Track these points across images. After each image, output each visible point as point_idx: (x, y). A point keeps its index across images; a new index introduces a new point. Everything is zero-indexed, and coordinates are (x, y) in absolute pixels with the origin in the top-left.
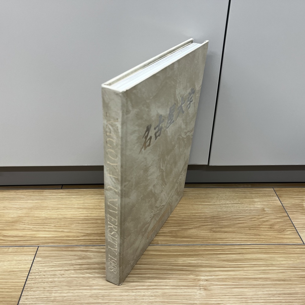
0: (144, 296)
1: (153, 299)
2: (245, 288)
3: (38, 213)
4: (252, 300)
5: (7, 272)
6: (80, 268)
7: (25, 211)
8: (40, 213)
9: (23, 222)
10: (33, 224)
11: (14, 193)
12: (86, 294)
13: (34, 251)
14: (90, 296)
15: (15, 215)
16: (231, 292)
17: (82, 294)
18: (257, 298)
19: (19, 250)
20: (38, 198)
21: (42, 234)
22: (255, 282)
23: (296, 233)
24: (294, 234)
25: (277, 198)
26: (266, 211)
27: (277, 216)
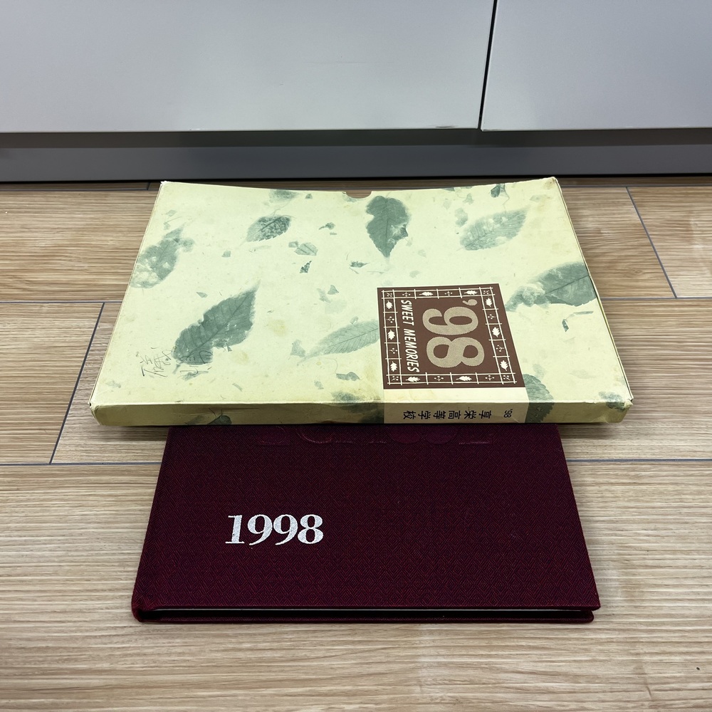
3: (98, 238)
5: (41, 348)
7: (69, 235)
8: (103, 238)
9: (66, 256)
10: (90, 261)
11: (42, 199)
13: (95, 312)
15: (49, 243)
19: (64, 308)
20: (96, 209)
21: (110, 279)
23: (662, 276)
24: (658, 279)
25: (633, 209)
26: (605, 235)
27: (628, 244)
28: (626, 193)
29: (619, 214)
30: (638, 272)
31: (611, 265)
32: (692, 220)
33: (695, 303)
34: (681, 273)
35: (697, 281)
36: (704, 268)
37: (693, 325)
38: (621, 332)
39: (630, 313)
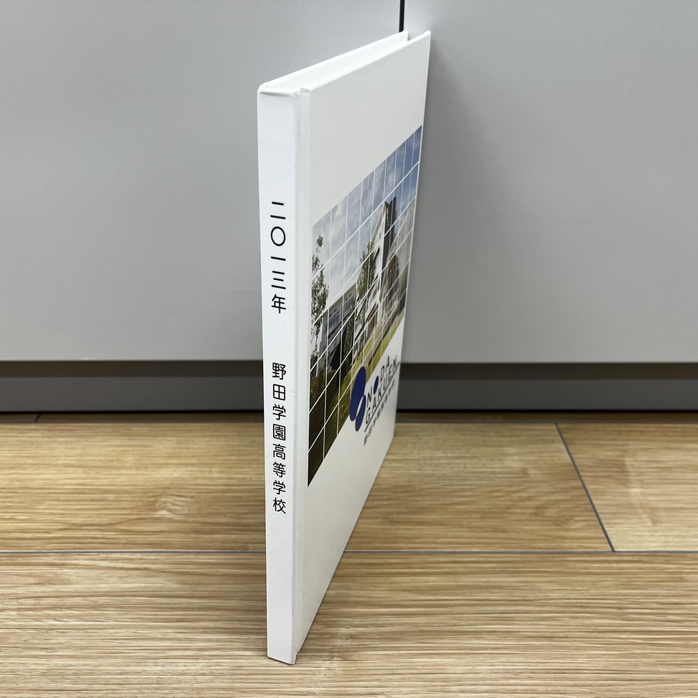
0: (184, 674)
1: (204, 683)
2: (448, 656)
4: (460, 685)
6: (34, 604)
12: (34, 667)
14: (43, 674)
16: (411, 664)
17: (24, 668)
18: (475, 679)
22: (475, 642)
23: (595, 525)
24: (592, 529)
25: (563, 447)
26: (531, 475)
27: (558, 486)
28: (554, 430)
29: (548, 452)
30: (568, 519)
31: (539, 512)
32: (628, 460)
33: (636, 558)
34: (618, 521)
35: (636, 531)
36: (644, 516)
37: (634, 586)
38: (549, 594)
39: (561, 570)
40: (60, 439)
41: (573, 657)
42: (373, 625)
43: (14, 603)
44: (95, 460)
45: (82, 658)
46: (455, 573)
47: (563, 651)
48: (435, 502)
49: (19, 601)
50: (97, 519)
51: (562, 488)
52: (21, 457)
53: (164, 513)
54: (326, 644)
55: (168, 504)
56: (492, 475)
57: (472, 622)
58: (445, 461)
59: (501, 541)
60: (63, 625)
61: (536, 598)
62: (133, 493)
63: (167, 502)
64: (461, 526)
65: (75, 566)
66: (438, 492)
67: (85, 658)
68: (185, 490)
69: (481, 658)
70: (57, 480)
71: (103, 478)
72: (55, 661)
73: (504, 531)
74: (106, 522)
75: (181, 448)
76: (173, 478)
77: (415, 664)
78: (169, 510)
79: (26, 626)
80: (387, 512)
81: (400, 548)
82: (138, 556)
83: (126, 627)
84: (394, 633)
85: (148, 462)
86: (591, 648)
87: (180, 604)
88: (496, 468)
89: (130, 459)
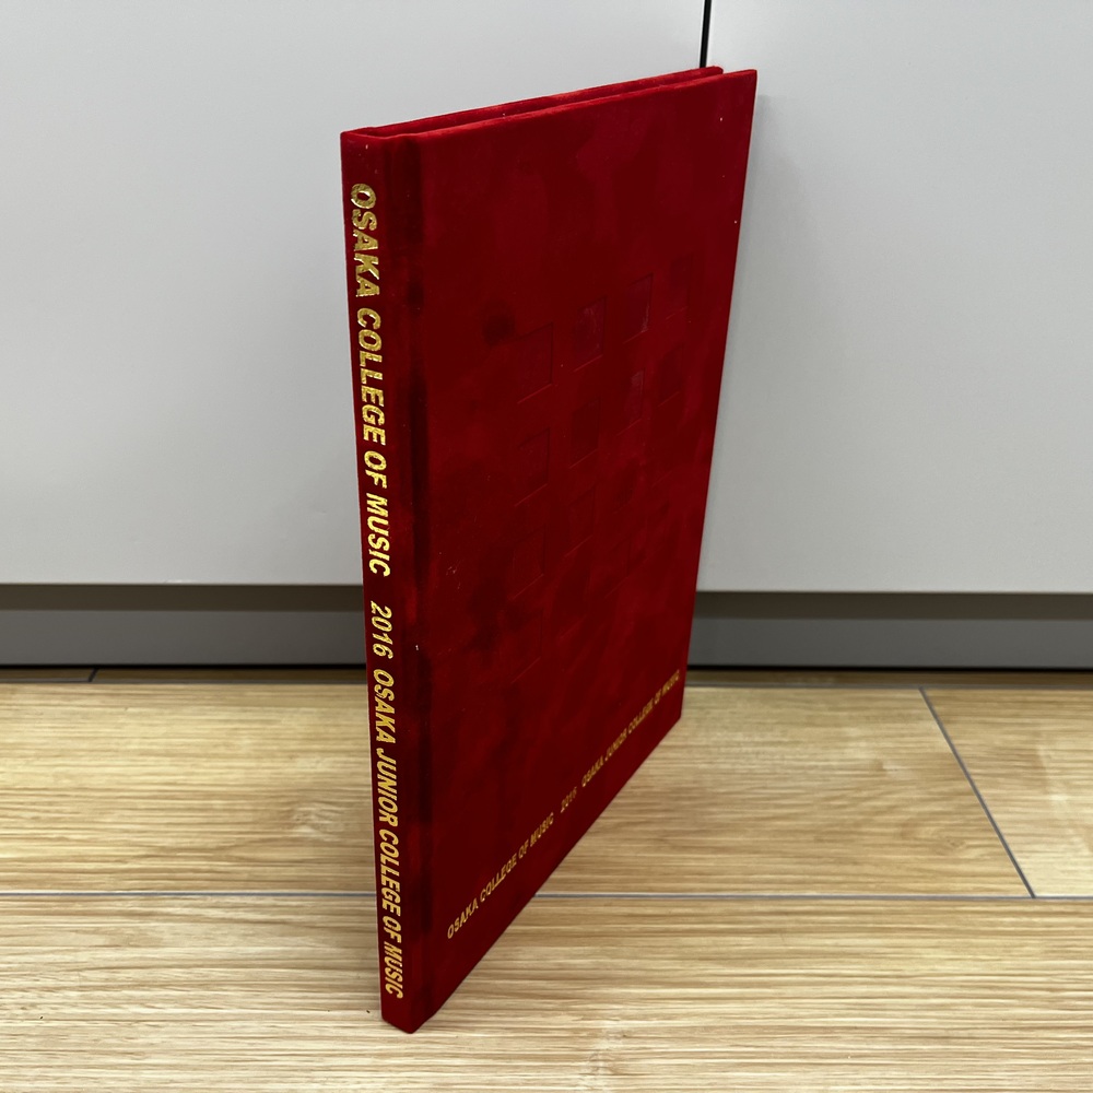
2: (783, 1068)
6: (107, 980)
12: (113, 1084)
16: (724, 1082)
17: (95, 1085)
22: (825, 1046)
23: (999, 854)
24: (996, 860)
25: (936, 727)
26: (890, 773)
27: (932, 790)
28: (919, 700)
29: (912, 735)
30: (956, 844)
31: (906, 831)
32: (1042, 749)
33: (1070, 909)
34: (1036, 847)
35: (1065, 863)
36: (1076, 840)
37: (1072, 954)
38: (936, 967)
39: (952, 926)
40: (130, 710)
41: (984, 1069)
42: (656, 1016)
43: (73, 978)
44: (189, 745)
45: (189, 1069)
46: (782, 932)
47: (969, 1061)
48: (740, 816)
49: (81, 973)
50: (198, 840)
51: (940, 793)
52: (70, 738)
53: (305, 830)
54: (583, 1046)
55: (313, 817)
56: (827, 772)
57: (817, 1012)
58: (750, 749)
59: (851, 879)
60: (156, 1014)
61: (918, 973)
62: (256, 797)
63: (308, 813)
64: (784, 855)
65: (169, 917)
66: (744, 800)
67: (195, 1069)
68: (337, 794)
69: (837, 1071)
70: (129, 776)
71: (205, 774)
72: (147, 1075)
73: (855, 863)
74: (214, 845)
75: (327, 725)
76: (316, 773)
77: (730, 1081)
78: (314, 826)
79: (93, 1015)
80: (665, 831)
81: (691, 890)
82: (269, 901)
83: (260, 1018)
84: (693, 1028)
85: (275, 748)
86: (1014, 1056)
87: (342, 980)
88: (833, 760)
89: (245, 743)
